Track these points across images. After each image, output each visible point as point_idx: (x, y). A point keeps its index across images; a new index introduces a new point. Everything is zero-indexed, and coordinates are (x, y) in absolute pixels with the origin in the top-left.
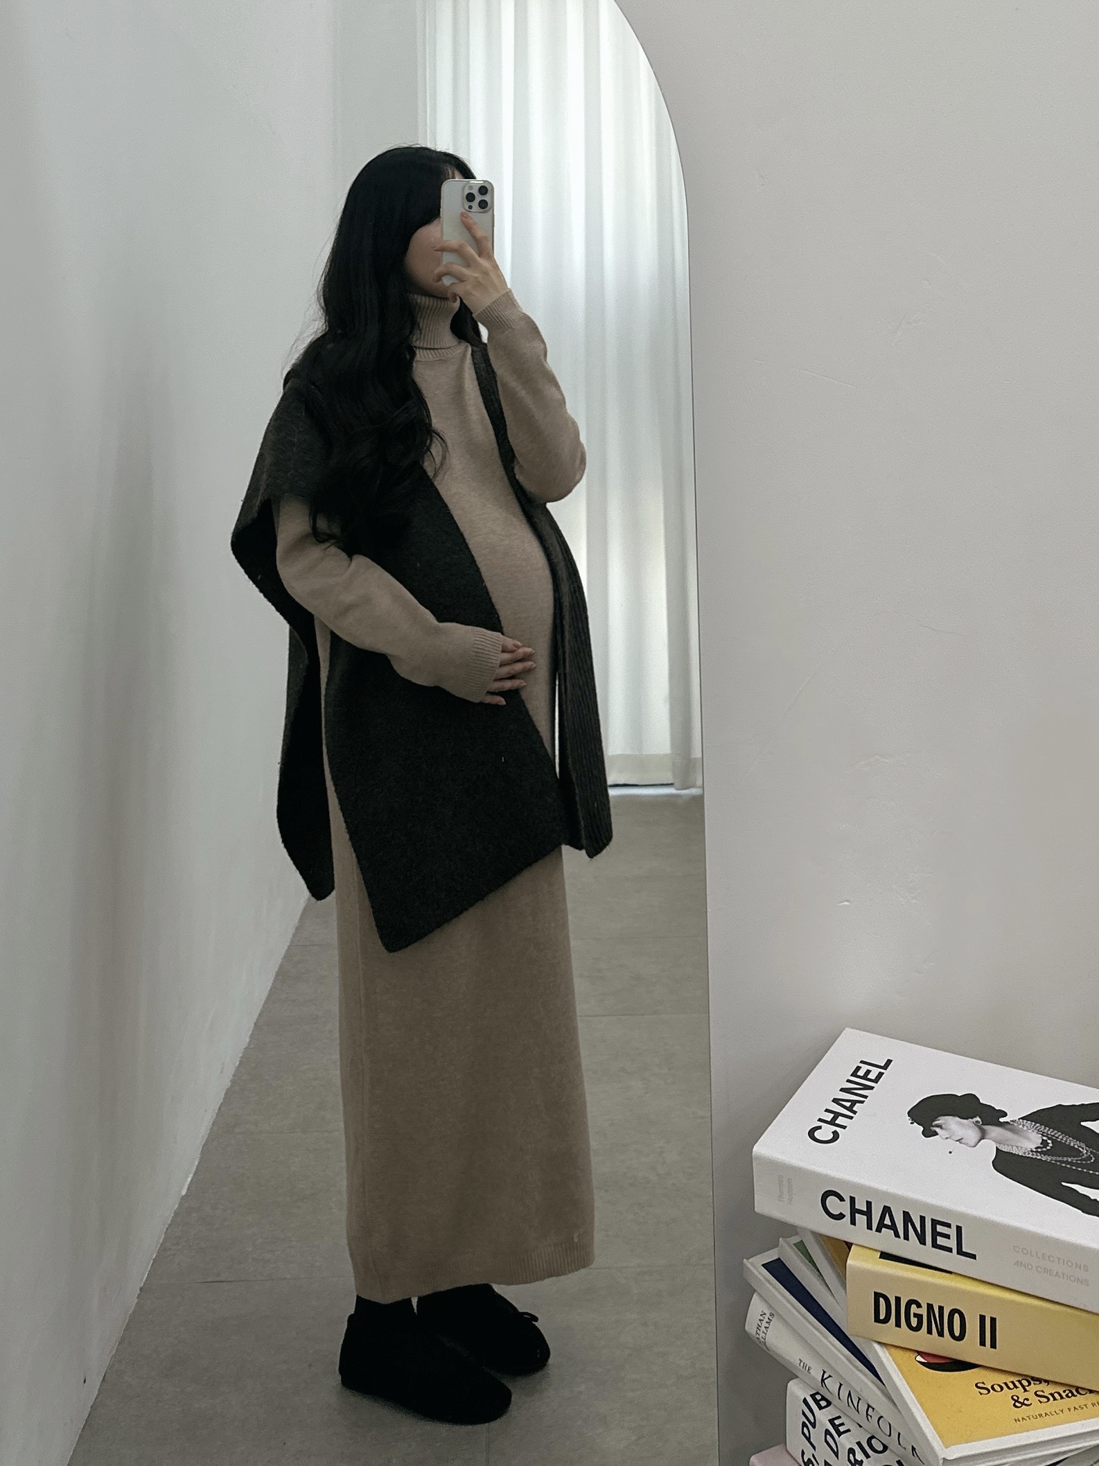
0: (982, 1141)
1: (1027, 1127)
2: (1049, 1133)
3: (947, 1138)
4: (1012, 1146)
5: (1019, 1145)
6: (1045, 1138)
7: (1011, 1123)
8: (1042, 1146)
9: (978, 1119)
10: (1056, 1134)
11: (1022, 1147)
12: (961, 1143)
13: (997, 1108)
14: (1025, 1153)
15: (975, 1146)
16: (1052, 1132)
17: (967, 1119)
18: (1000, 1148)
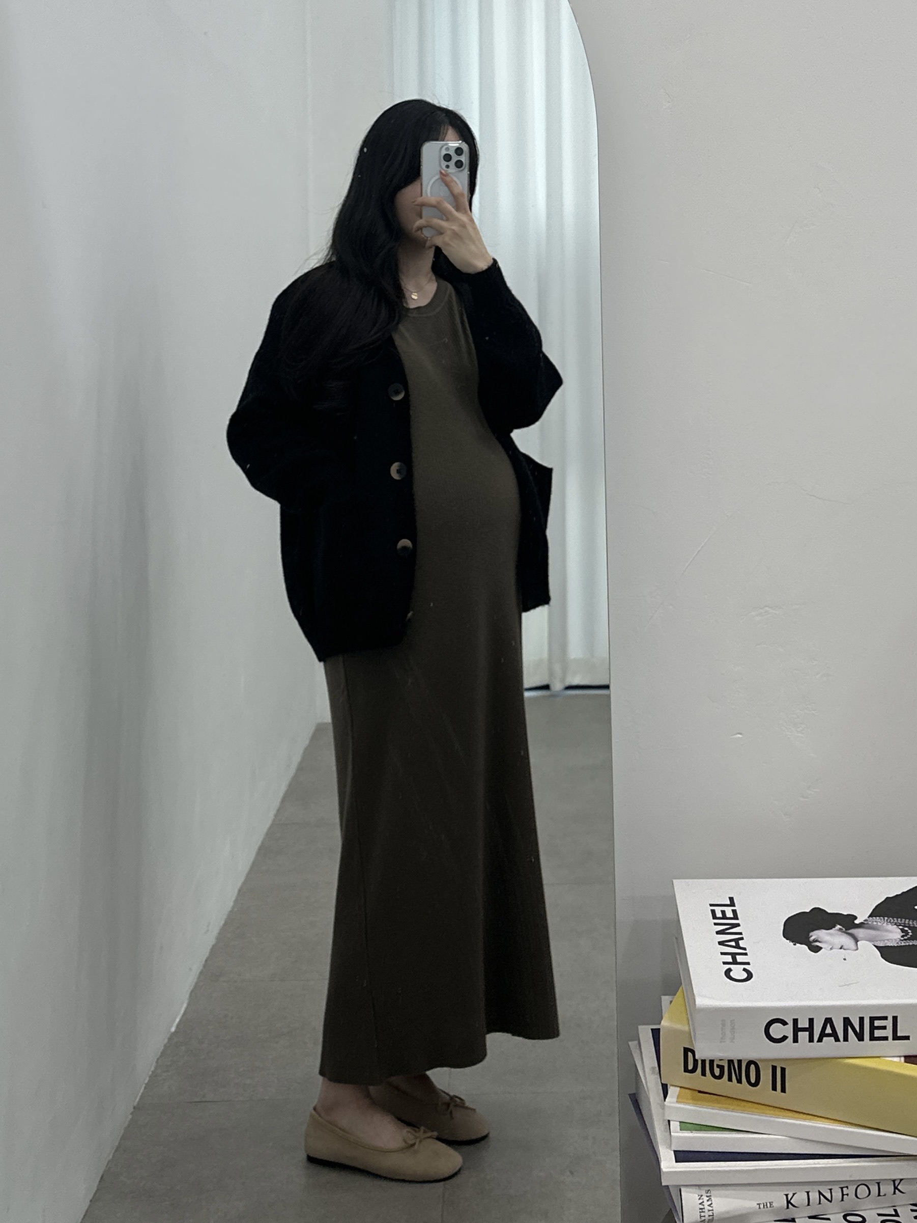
0: (858, 943)
1: (880, 923)
2: (899, 922)
3: (831, 949)
4: (884, 941)
5: (888, 938)
6: (901, 927)
7: (866, 922)
8: (904, 934)
9: (838, 927)
10: (905, 921)
11: (892, 940)
12: (844, 949)
13: (845, 914)
14: (897, 943)
15: (857, 949)
16: (901, 921)
17: (831, 929)
18: (876, 945)
